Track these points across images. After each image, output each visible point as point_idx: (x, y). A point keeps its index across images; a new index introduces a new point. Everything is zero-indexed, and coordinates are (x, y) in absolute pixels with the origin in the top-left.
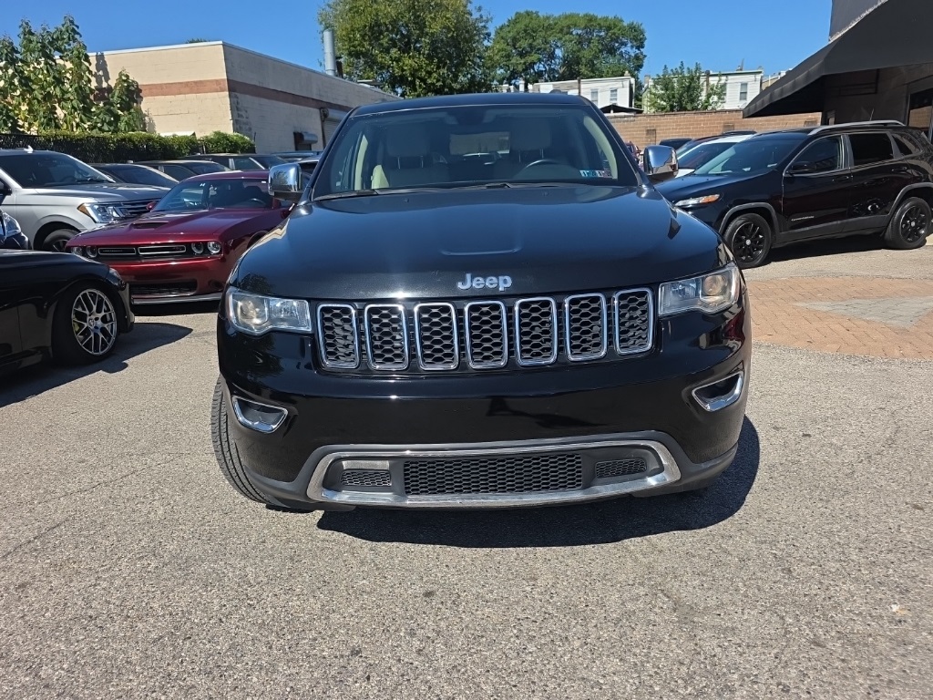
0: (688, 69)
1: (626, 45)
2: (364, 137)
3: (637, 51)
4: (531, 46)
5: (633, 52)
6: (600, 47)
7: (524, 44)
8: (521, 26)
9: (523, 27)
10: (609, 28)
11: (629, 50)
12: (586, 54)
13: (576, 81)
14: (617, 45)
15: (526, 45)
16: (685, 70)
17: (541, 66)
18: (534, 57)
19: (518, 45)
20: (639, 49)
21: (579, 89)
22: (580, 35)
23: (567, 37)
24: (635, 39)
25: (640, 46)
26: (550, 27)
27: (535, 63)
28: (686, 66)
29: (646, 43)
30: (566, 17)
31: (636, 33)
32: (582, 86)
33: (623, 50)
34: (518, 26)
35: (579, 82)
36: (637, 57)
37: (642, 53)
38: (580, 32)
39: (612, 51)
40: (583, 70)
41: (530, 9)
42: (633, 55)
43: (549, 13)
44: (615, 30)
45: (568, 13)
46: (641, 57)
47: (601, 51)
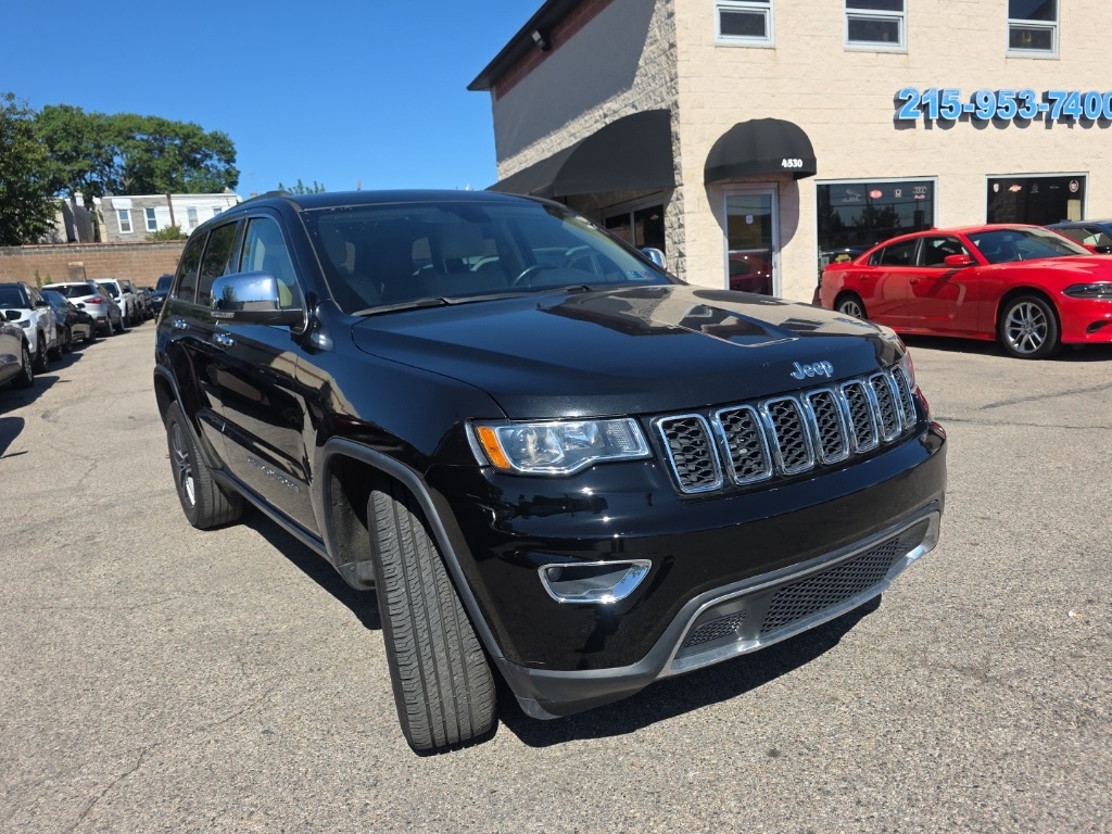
0: (307, 189)
1: (211, 158)
2: (259, 241)
3: (228, 166)
4: (75, 149)
5: (222, 167)
6: (180, 159)
7: (65, 146)
8: (58, 123)
9: (61, 125)
10: (187, 137)
11: (216, 163)
12: (160, 164)
13: (165, 196)
14: (199, 156)
15: (69, 148)
16: (304, 190)
17: (94, 175)
18: (83, 164)
19: (57, 147)
20: (228, 163)
21: (170, 205)
22: (147, 141)
23: (130, 142)
24: (222, 152)
25: (230, 159)
26: (100, 129)
27: (86, 172)
28: (304, 185)
29: (236, 157)
30: (125, 118)
31: (222, 145)
32: (173, 202)
33: (209, 162)
34: (54, 123)
35: (169, 198)
36: (228, 172)
37: (234, 168)
38: (145, 137)
39: (195, 164)
40: (158, 183)
41: (67, 104)
42: (223, 169)
43: (99, 111)
44: (196, 140)
45: (126, 113)
46: (234, 172)
47: (181, 163)
